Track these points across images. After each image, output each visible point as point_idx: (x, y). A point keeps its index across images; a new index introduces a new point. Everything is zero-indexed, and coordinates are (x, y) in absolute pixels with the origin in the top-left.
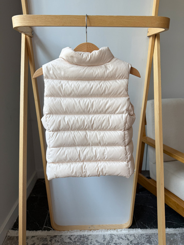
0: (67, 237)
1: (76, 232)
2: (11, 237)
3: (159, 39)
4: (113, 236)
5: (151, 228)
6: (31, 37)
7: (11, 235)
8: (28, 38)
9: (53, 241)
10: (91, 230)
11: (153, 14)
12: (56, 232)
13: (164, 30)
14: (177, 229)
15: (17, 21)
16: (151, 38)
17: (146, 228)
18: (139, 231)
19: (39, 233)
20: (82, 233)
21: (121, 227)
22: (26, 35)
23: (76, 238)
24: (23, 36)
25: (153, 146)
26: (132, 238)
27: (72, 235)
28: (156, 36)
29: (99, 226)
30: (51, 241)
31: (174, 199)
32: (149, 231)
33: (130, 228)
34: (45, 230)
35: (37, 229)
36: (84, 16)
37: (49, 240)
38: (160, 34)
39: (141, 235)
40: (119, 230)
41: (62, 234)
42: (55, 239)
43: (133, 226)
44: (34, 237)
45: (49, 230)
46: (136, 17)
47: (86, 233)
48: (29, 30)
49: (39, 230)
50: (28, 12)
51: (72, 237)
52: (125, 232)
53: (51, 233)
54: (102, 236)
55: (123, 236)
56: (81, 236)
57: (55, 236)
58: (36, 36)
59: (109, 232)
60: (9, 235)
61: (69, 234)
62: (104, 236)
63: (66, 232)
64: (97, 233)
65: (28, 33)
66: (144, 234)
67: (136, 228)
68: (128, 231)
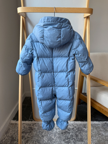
0: (41, 124)
2: (12, 124)
3: (89, 19)
5: (86, 121)
6: (25, 18)
7: (12, 123)
8: (24, 18)
9: (34, 126)
11: (86, 7)
12: (36, 122)
13: (90, 14)
14: (100, 122)
16: (85, 18)
17: (84, 121)
18: (79, 123)
19: (27, 122)
22: (23, 16)
24: (21, 17)
26: (76, 125)
28: (88, 17)
30: (33, 126)
31: (98, 105)
32: (84, 123)
34: (30, 121)
35: (25, 120)
36: (53, 8)
37: (32, 125)
38: (90, 16)
40: (69, 122)
41: (39, 123)
42: (35, 125)
43: (76, 120)
44: (24, 124)
45: (32, 121)
48: (24, 14)
50: (24, 6)
52: (72, 122)
53: (33, 122)
55: (71, 124)
57: (35, 124)
58: (28, 17)
60: (11, 122)
63: (41, 122)
66: (82, 124)
67: (78, 121)
68: (74, 122)
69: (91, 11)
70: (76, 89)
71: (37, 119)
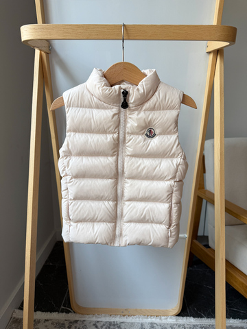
0: (92, 324)
1: (104, 316)
2: (17, 320)
3: (222, 56)
4: (155, 325)
5: (208, 317)
6: (47, 53)
7: (17, 317)
8: (44, 55)
10: (124, 316)
11: (214, 23)
12: (77, 315)
13: (228, 44)
14: (245, 321)
15: (27, 32)
16: (211, 55)
17: (202, 317)
18: (190, 321)
19: (55, 316)
20: (112, 319)
21: (166, 314)
22: (41, 50)
23: (104, 325)
24: (37, 52)
25: (212, 202)
27: (98, 322)
28: (218, 52)
29: (136, 310)
30: (69, 327)
31: (241, 279)
32: (205, 322)
33: (178, 315)
34: (62, 312)
35: (52, 310)
36: (120, 26)
37: (67, 325)
39: (194, 326)
40: (163, 318)
41: (86, 319)
42: (75, 325)
43: (183, 313)
44: (48, 320)
45: (68, 312)
46: (188, 26)
47: (118, 319)
48: (46, 44)
49: (55, 311)
50: (45, 20)
51: (98, 324)
52: (172, 320)
53: (71, 317)
54: (140, 325)
55: (169, 326)
56: (110, 323)
57: (76, 321)
58: (55, 52)
59: (150, 320)
60: (14, 316)
61: (94, 319)
62: (142, 325)
63: (90, 316)
64: (133, 321)
65: (43, 49)
66: (197, 326)
67: (187, 316)
68: (177, 320)
69: (231, 35)
70: (184, 238)
71: (80, 307)
